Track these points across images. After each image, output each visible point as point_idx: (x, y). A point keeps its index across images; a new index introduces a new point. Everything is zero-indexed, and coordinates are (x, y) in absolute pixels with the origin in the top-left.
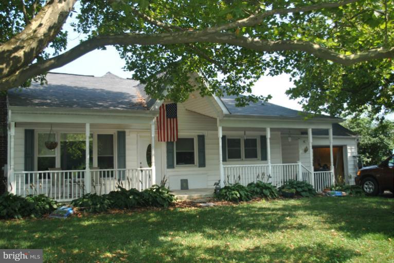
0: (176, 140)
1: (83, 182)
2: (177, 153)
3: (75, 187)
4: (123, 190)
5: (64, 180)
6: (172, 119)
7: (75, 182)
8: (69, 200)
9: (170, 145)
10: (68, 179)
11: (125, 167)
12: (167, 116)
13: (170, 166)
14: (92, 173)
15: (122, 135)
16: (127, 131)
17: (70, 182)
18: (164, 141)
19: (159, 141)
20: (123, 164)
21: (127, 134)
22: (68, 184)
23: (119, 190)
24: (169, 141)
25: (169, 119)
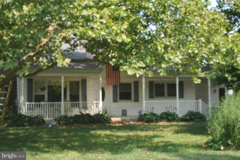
0: (118, 84)
1: (60, 109)
2: (120, 93)
3: (56, 111)
4: (82, 114)
5: (50, 108)
6: (116, 71)
7: (56, 109)
8: (52, 119)
9: (115, 87)
10: (52, 108)
11: (86, 101)
12: (113, 69)
13: (115, 100)
14: (65, 104)
15: (84, 81)
16: (87, 79)
17: (53, 110)
18: (111, 85)
19: (107, 85)
20: (85, 99)
21: (87, 81)
22: (52, 110)
23: (80, 114)
24: (114, 85)
25: (114, 72)
